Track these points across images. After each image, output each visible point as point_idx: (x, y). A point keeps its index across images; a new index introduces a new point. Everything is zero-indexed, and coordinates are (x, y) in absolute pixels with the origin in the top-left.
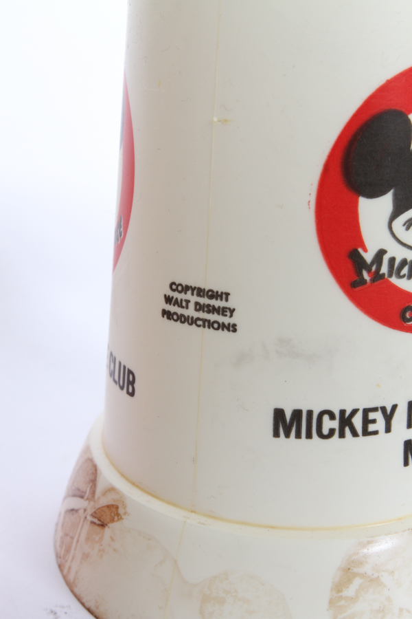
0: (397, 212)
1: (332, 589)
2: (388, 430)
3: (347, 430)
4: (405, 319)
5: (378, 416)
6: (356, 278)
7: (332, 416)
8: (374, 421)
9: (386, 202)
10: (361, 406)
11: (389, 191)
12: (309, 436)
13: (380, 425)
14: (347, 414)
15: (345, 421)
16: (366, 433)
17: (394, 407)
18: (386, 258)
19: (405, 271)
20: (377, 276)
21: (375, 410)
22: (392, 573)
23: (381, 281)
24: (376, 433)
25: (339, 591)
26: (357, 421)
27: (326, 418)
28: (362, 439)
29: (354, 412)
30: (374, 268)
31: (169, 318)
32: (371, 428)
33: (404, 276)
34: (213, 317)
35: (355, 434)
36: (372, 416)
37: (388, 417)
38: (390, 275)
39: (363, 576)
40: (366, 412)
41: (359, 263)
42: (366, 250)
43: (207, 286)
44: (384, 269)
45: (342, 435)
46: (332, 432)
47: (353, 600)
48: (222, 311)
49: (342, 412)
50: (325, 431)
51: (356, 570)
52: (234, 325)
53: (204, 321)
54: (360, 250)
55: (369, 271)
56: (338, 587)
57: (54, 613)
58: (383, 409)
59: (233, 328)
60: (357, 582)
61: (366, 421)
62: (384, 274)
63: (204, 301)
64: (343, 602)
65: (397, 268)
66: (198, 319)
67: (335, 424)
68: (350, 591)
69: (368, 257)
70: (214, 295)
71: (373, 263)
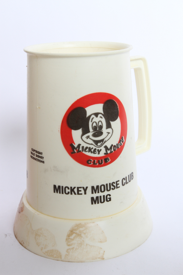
0: (83, 134)
1: (67, 236)
2: (85, 193)
3: (73, 192)
4: (88, 163)
5: (82, 189)
6: (73, 151)
7: (68, 188)
8: (81, 191)
9: (80, 131)
10: (77, 186)
11: (81, 128)
12: (63, 193)
13: (83, 192)
14: (73, 188)
15: (72, 190)
16: (78, 194)
17: (87, 187)
18: (81, 147)
19: (87, 150)
20: (79, 151)
21: (81, 188)
22: (85, 234)
23: (80, 152)
24: (81, 194)
25: (69, 237)
26: (76, 190)
27: (67, 189)
28: (77, 195)
29: (75, 188)
30: (77, 149)
31: (32, 158)
32: (80, 192)
33: (87, 151)
34: (39, 159)
35: (75, 194)
36: (80, 189)
37: (85, 190)
38: (83, 151)
39: (76, 233)
40: (78, 188)
41: (73, 147)
42: (75, 144)
43: (38, 150)
44: (81, 149)
45: (71, 194)
46: (68, 193)
47: (73, 240)
48: (41, 157)
49: (71, 187)
50: (67, 192)
51: (74, 231)
52: (44, 161)
53: (38, 159)
54: (73, 144)
55: (76, 150)
56: (69, 236)
57: (6, 235)
58: (83, 188)
59: (43, 162)
60: (74, 235)
61: (78, 191)
62: (81, 151)
63: (38, 154)
64: (70, 240)
65: (85, 149)
66: (37, 159)
67: (69, 191)
68: (72, 237)
69: (76, 146)
70: (40, 153)
71: (77, 147)
